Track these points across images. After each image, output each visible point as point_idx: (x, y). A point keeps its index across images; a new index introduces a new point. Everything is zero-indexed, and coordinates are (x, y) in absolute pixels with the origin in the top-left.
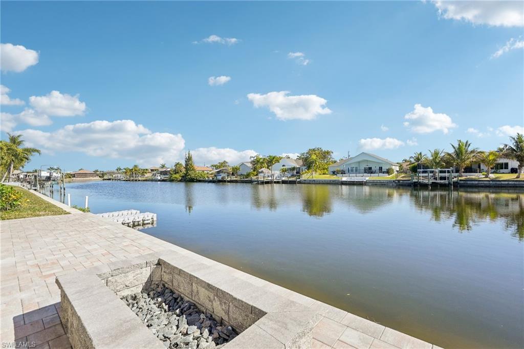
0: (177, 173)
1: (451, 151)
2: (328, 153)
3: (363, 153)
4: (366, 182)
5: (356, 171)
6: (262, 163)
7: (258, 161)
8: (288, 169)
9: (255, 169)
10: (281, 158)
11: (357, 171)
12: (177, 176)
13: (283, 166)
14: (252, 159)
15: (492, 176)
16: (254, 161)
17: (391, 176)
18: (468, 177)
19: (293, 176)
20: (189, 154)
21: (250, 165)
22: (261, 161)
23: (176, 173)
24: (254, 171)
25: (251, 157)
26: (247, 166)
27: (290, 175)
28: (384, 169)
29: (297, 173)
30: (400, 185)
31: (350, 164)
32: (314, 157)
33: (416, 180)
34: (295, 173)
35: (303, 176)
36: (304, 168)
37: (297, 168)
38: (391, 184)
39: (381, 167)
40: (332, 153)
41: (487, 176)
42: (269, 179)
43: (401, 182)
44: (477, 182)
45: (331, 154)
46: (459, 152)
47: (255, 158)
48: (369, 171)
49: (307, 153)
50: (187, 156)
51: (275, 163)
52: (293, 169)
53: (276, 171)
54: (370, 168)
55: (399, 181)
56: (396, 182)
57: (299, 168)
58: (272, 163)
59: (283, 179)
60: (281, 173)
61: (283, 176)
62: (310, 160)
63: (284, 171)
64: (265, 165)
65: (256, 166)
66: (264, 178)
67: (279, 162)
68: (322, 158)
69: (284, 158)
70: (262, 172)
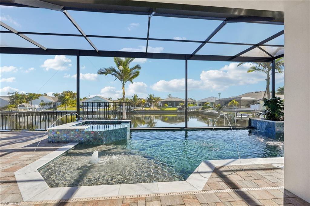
1: (132, 98)
6: (22, 99)
7: (17, 97)
8: (46, 103)
10: (39, 95)
13: (42, 101)
14: (11, 95)
15: (144, 108)
16: (12, 96)
18: (137, 109)
19: (50, 108)
21: (7, 99)
22: (21, 97)
24: (13, 104)
25: (9, 93)
29: (53, 106)
32: (67, 97)
34: (52, 106)
35: (59, 108)
36: (59, 103)
37: (53, 103)
42: (29, 110)
44: (140, 111)
46: (135, 99)
47: (14, 94)
48: (100, 105)
49: (62, 94)
51: (35, 99)
52: (51, 103)
53: (35, 105)
57: (55, 103)
58: (32, 99)
59: (43, 110)
60: (40, 107)
61: (42, 109)
62: (64, 98)
63: (43, 105)
64: (24, 100)
65: (15, 100)
66: (25, 110)
67: (38, 98)
68: (72, 97)
69: (42, 95)
70: (23, 106)
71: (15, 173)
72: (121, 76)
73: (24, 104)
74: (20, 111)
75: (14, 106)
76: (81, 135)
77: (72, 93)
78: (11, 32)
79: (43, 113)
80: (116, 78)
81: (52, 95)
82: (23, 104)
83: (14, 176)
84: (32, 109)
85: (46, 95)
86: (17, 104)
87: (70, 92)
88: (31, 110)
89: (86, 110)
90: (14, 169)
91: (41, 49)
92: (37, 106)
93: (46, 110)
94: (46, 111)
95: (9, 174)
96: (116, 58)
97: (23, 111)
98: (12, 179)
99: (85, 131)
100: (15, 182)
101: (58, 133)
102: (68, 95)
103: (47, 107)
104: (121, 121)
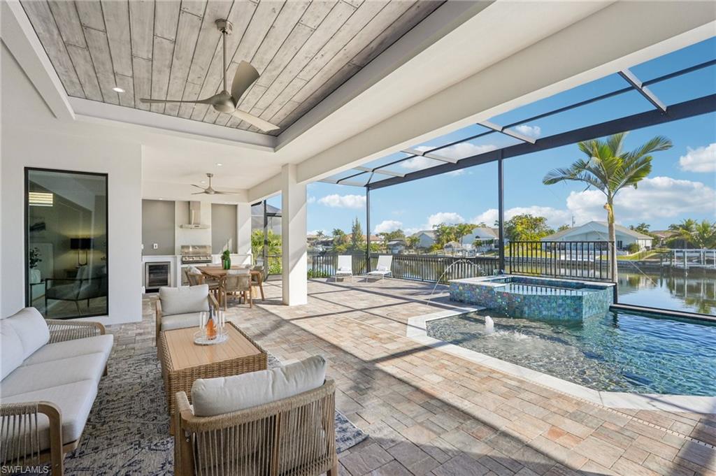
0: (342, 243)
2: (541, 220)
3: (593, 221)
6: (450, 233)
7: (444, 232)
8: (483, 242)
9: (439, 241)
10: (473, 227)
12: (342, 247)
13: (477, 237)
14: (436, 228)
16: (438, 231)
17: (633, 254)
19: (490, 251)
20: (357, 221)
21: (432, 236)
22: (448, 231)
23: (339, 245)
24: (438, 243)
25: (434, 226)
26: (428, 237)
27: (486, 250)
28: (625, 244)
29: (495, 247)
30: (645, 268)
31: (574, 237)
32: (519, 228)
33: (669, 263)
34: (493, 248)
36: (505, 241)
37: (495, 241)
39: (621, 242)
40: (547, 219)
42: (458, 254)
43: (648, 264)
47: (440, 227)
49: (511, 221)
50: (355, 224)
51: (467, 234)
52: (491, 241)
53: (468, 245)
55: (644, 262)
56: (640, 263)
58: (463, 234)
59: (478, 255)
60: (474, 248)
61: (477, 252)
62: (514, 230)
63: (479, 244)
64: (452, 236)
65: (441, 237)
66: (452, 253)
67: (471, 233)
68: (532, 228)
69: (477, 226)
70: (450, 246)
71: (409, 319)
72: (602, 177)
73: (452, 243)
74: (446, 255)
75: (440, 246)
76: (490, 296)
77: (531, 218)
78: (416, 156)
79: (478, 260)
80: (589, 184)
81: (495, 225)
82: (450, 243)
83: (407, 320)
84: (462, 251)
85: (484, 226)
86: (443, 244)
87: (526, 216)
88: (460, 254)
89: (563, 258)
90: (410, 316)
91: (450, 163)
92: (469, 247)
93: (483, 254)
94: (483, 256)
95: (405, 317)
96: (582, 143)
97: (450, 255)
98: (406, 322)
99: (495, 290)
100: (407, 324)
101: (461, 288)
102: (522, 224)
103: (485, 249)
104: (583, 284)
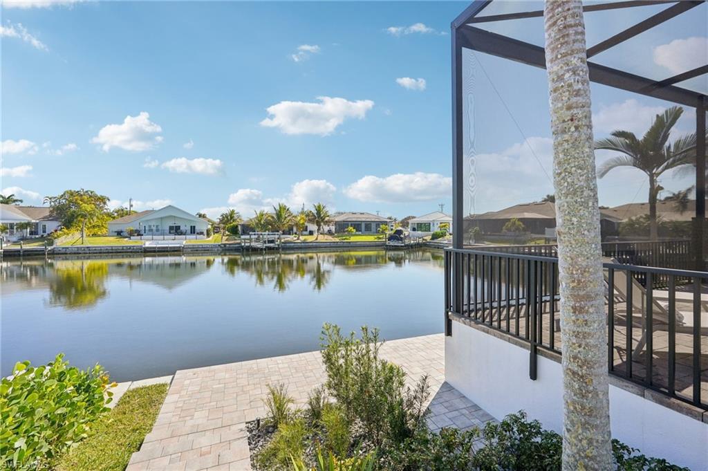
2: (103, 199)
3: (170, 206)
4: (183, 248)
5: (157, 230)
11: (159, 232)
15: (301, 238)
18: (286, 239)
19: (24, 240)
28: (198, 229)
29: (31, 233)
30: (226, 250)
31: (147, 221)
32: (88, 208)
33: (248, 244)
35: (56, 241)
37: (33, 224)
38: (216, 249)
39: (194, 227)
40: (109, 200)
41: (298, 239)
43: (228, 245)
44: (293, 244)
45: (107, 202)
46: (281, 216)
48: (176, 230)
54: (178, 228)
55: (225, 245)
56: (223, 246)
87: (86, 192)
